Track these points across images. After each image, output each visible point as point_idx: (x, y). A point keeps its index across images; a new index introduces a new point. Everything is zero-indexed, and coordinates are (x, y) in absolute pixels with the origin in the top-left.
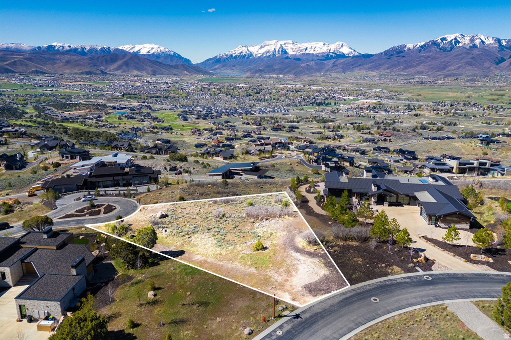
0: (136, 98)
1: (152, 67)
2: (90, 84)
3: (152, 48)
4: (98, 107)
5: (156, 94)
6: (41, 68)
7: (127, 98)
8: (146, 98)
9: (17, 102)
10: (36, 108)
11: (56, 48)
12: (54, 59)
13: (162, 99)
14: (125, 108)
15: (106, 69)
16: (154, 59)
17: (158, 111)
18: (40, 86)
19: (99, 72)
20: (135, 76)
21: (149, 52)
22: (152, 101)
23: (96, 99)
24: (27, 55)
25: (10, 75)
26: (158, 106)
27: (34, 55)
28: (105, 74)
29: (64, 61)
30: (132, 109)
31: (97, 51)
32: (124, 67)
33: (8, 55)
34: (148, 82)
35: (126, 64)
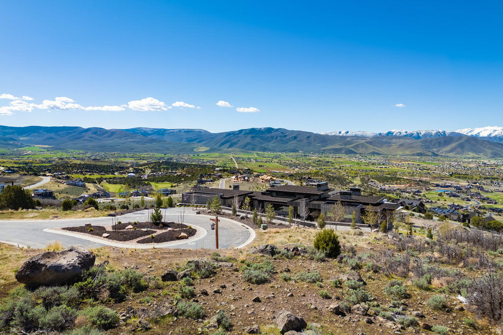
0: (466, 178)
1: (491, 149)
2: (418, 164)
3: (495, 131)
4: (418, 183)
5: (493, 175)
6: (378, 150)
7: (455, 177)
8: (478, 178)
9: (349, 174)
10: (362, 180)
11: (394, 134)
12: (390, 143)
13: (499, 181)
14: (450, 186)
15: (439, 151)
16: (496, 141)
17: (492, 192)
18: (373, 164)
19: (431, 154)
20: (470, 158)
21: (490, 135)
22: (485, 183)
23: (420, 176)
24: (368, 140)
25: (353, 155)
26: (492, 188)
27: (374, 139)
28: (437, 155)
29: (398, 144)
30: (459, 189)
31: (432, 135)
32: (459, 149)
33: (354, 139)
34: (485, 164)
35: (461, 146)
